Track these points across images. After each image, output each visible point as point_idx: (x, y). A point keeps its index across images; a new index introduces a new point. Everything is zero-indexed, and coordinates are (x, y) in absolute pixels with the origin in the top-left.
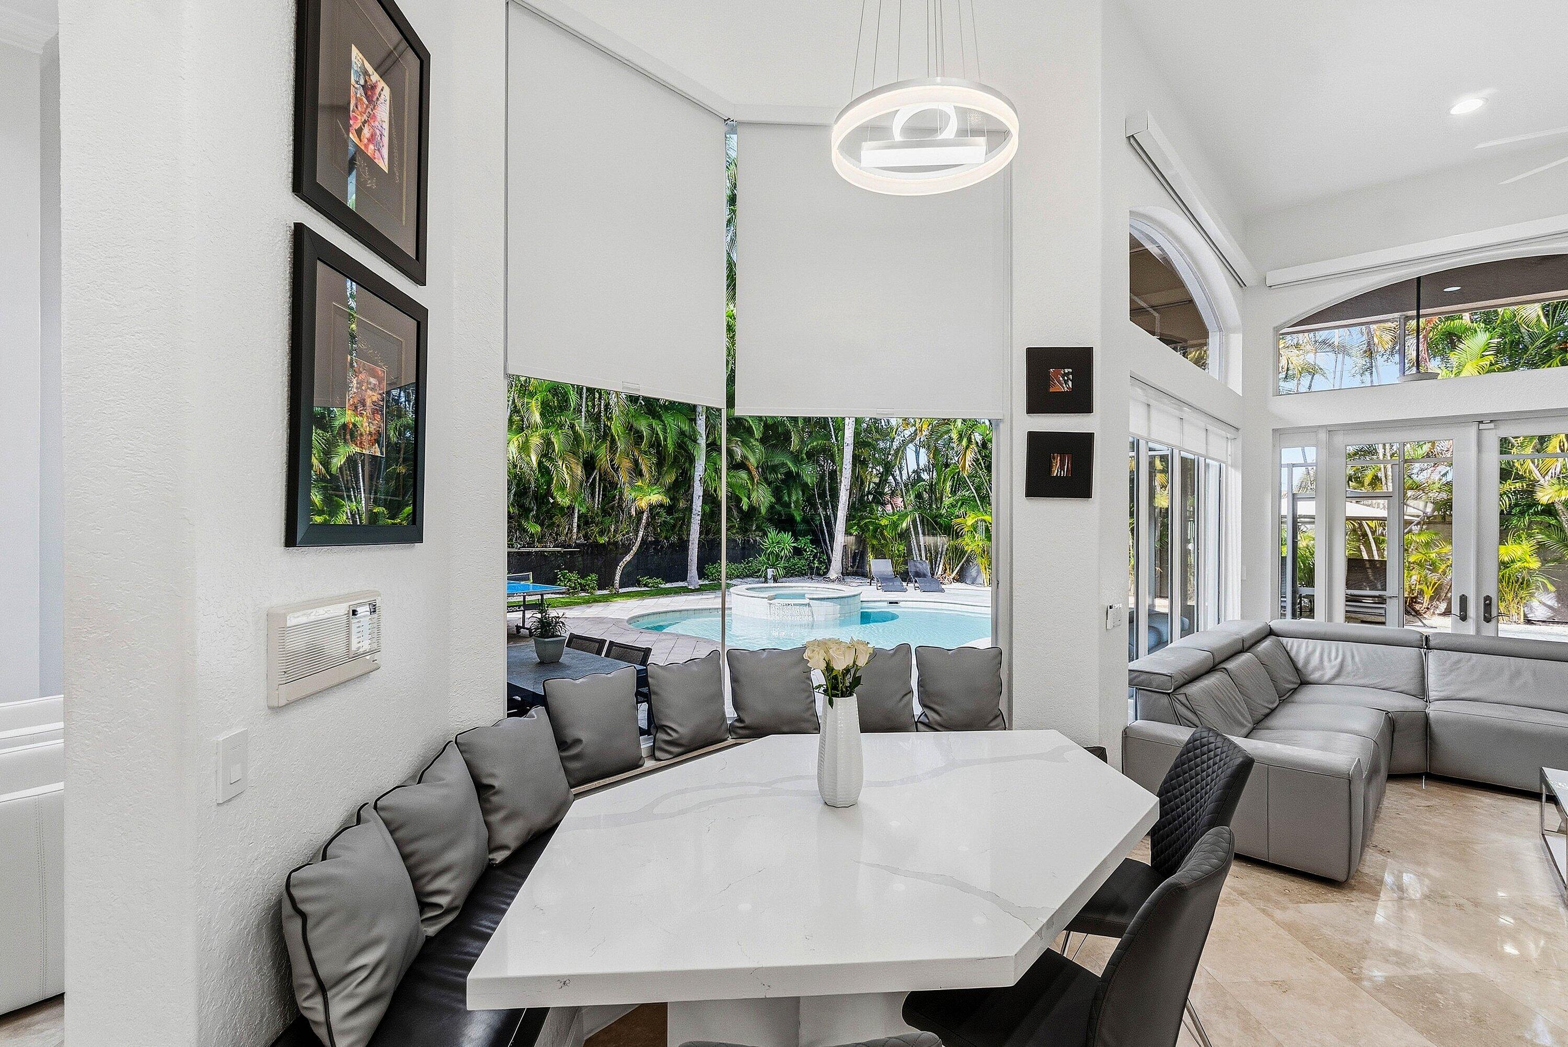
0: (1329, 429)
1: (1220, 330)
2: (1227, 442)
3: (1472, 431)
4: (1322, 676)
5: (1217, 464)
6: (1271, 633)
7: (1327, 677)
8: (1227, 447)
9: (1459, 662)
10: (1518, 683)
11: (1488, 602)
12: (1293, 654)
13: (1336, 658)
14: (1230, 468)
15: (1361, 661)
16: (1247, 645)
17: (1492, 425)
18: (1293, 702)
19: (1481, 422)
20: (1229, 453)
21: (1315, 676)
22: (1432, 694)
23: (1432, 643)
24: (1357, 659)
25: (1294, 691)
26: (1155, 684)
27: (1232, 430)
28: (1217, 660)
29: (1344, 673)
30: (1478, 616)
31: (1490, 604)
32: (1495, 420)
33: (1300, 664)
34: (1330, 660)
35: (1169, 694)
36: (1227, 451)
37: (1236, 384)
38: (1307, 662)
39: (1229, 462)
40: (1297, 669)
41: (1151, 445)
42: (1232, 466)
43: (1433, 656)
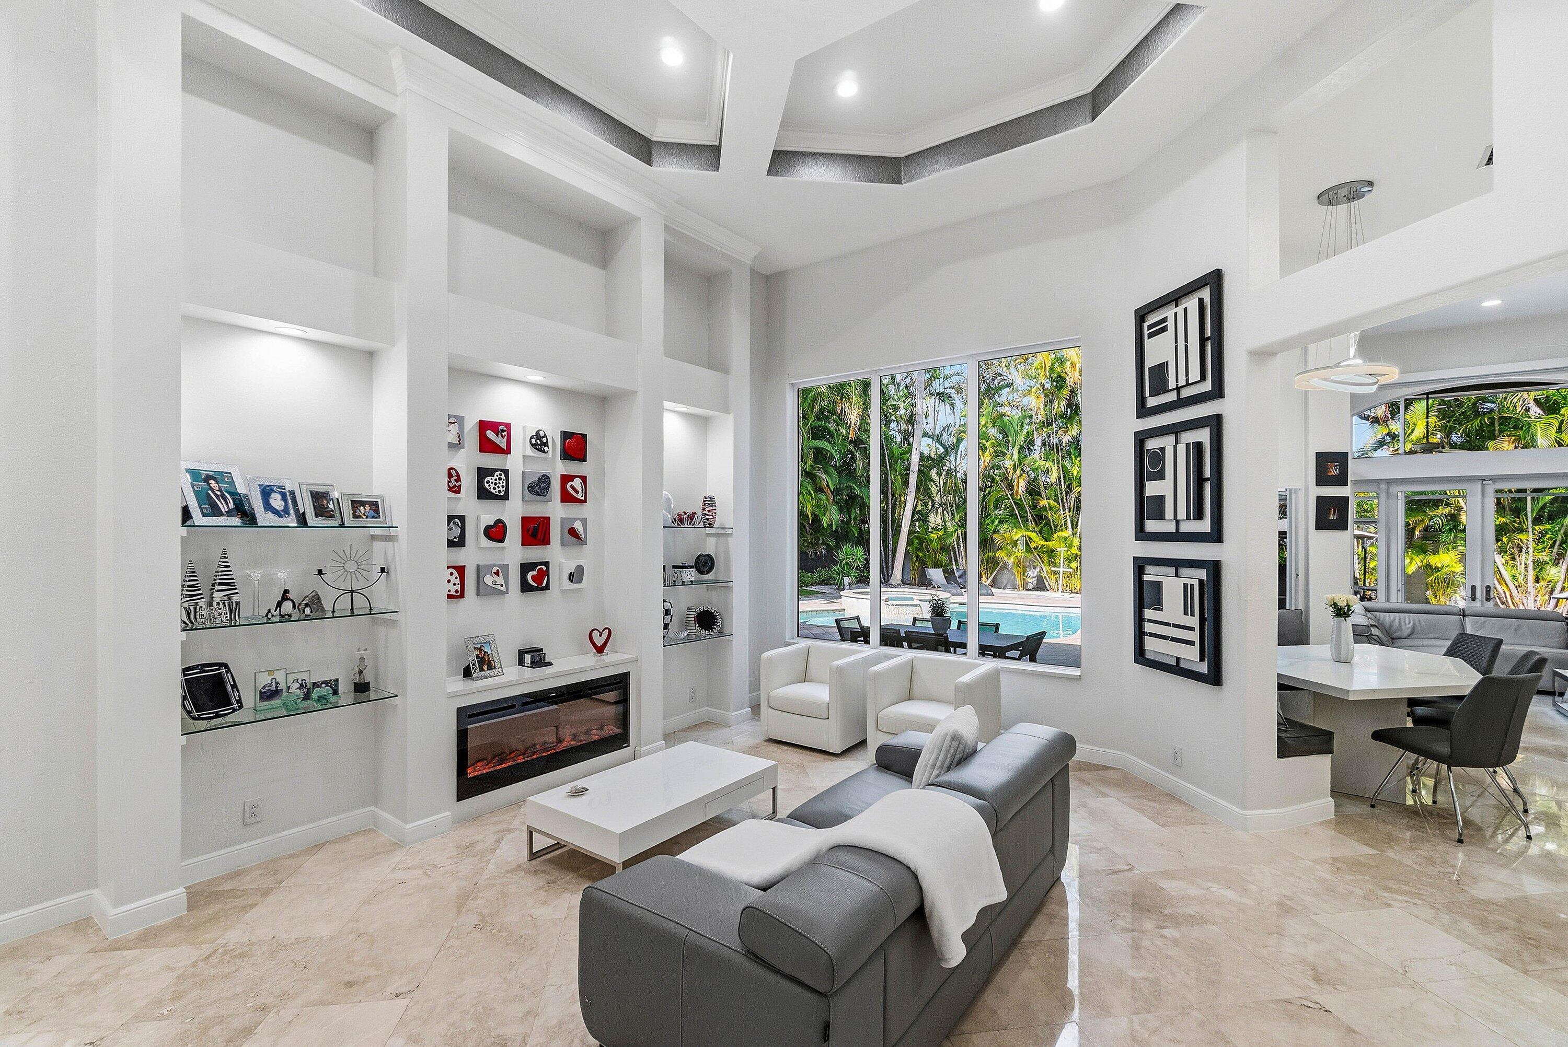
0: (1389, 481)
3: (1479, 486)
4: (1402, 634)
7: (1405, 634)
9: (1485, 622)
10: (1520, 632)
11: (1488, 589)
17: (1490, 482)
19: (1484, 480)
21: (1397, 634)
23: (1466, 613)
30: (1482, 597)
31: (1489, 591)
32: (1494, 479)
34: (1406, 625)
38: (1391, 626)
43: (1467, 619)
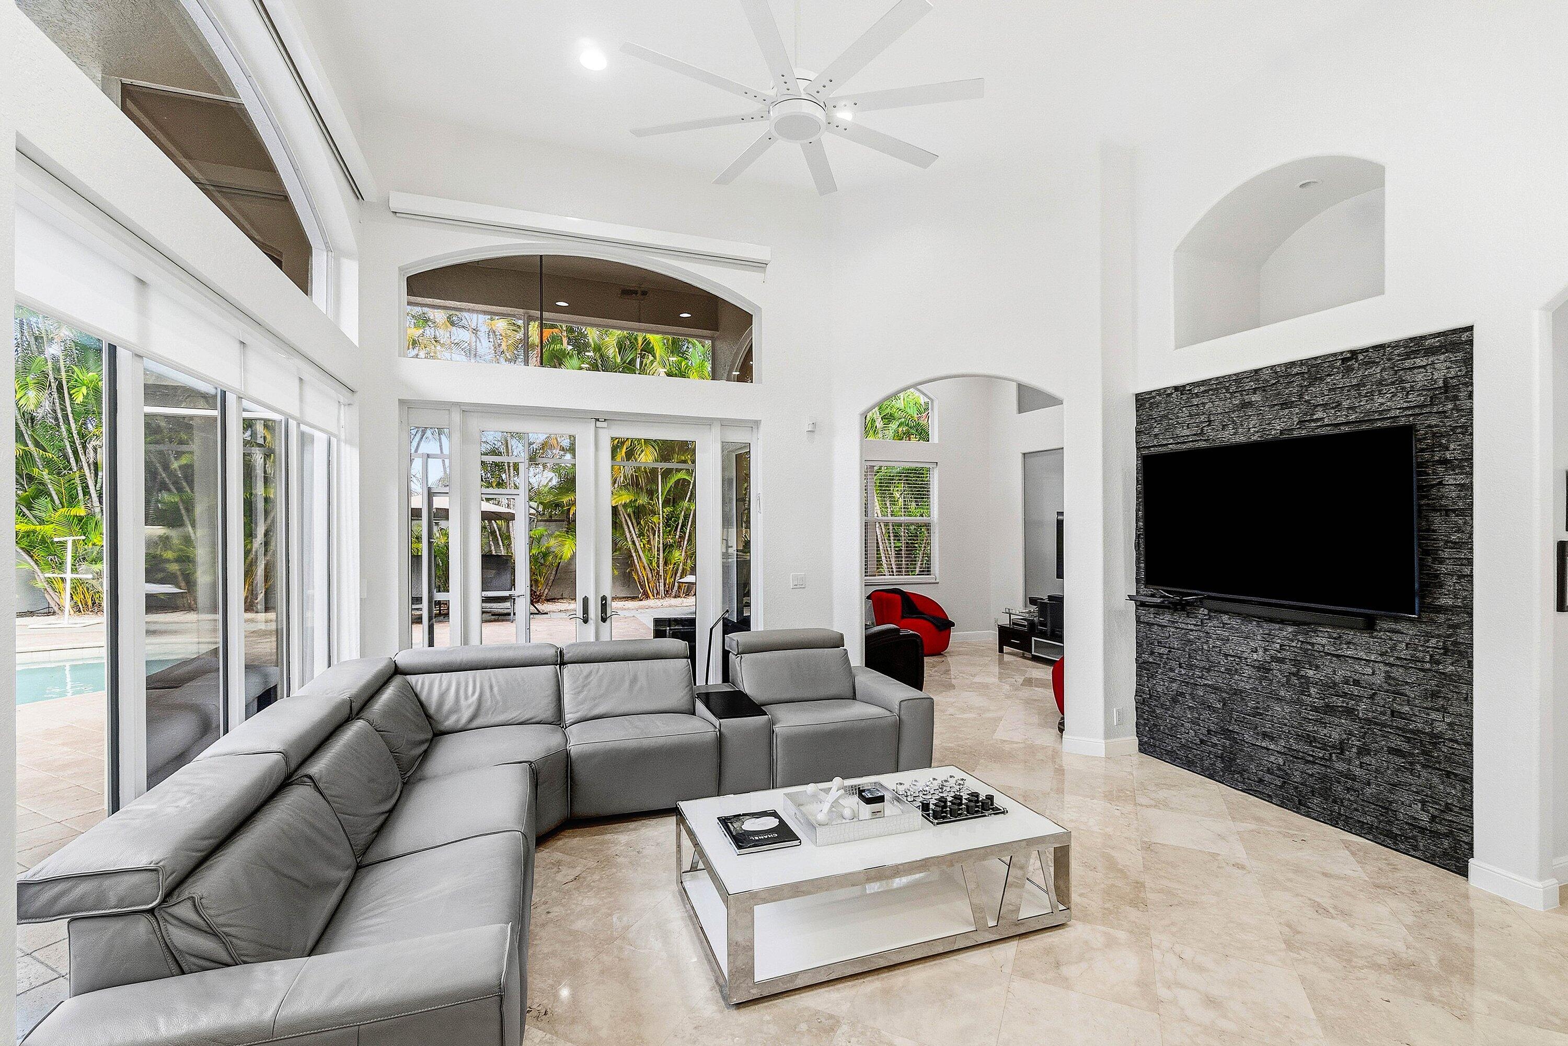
1: (329, 250)
2: (339, 409)
4: (458, 721)
5: (324, 437)
6: (396, 671)
7: (464, 720)
8: (339, 415)
11: (603, 601)
12: (423, 697)
13: (474, 692)
14: (343, 444)
15: (500, 690)
16: (356, 706)
17: (606, 424)
18: (420, 780)
19: (598, 419)
20: (342, 423)
21: (449, 723)
22: (569, 717)
23: (566, 658)
24: (496, 689)
25: (426, 755)
26: (113, 899)
27: (345, 391)
28: (293, 765)
29: (483, 710)
30: (596, 616)
31: (605, 603)
32: (610, 419)
33: (432, 710)
34: (466, 698)
35: (151, 911)
36: (338, 420)
37: (350, 327)
38: (440, 704)
39: (343, 437)
40: (428, 716)
41: (245, 403)
42: (346, 442)
43: (568, 670)
